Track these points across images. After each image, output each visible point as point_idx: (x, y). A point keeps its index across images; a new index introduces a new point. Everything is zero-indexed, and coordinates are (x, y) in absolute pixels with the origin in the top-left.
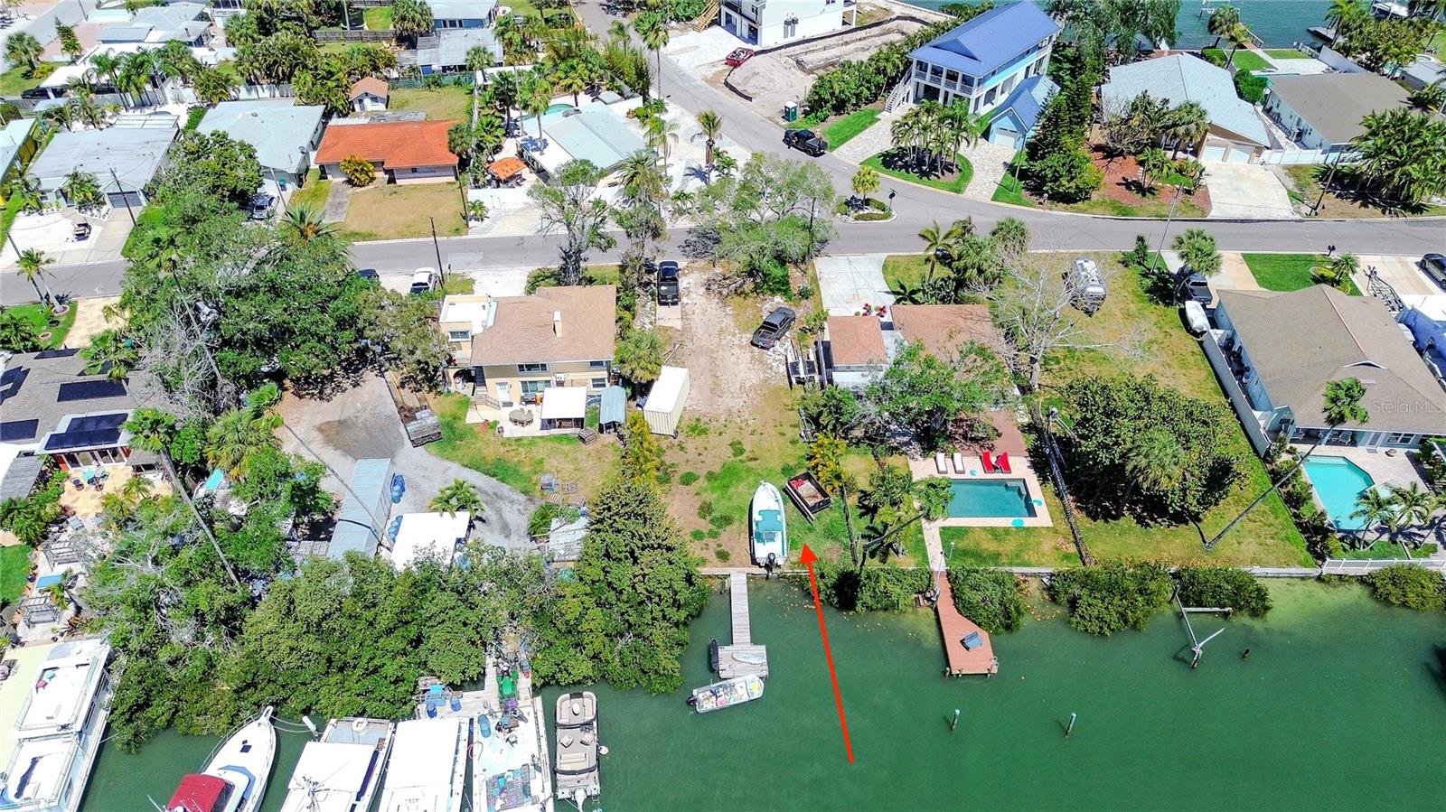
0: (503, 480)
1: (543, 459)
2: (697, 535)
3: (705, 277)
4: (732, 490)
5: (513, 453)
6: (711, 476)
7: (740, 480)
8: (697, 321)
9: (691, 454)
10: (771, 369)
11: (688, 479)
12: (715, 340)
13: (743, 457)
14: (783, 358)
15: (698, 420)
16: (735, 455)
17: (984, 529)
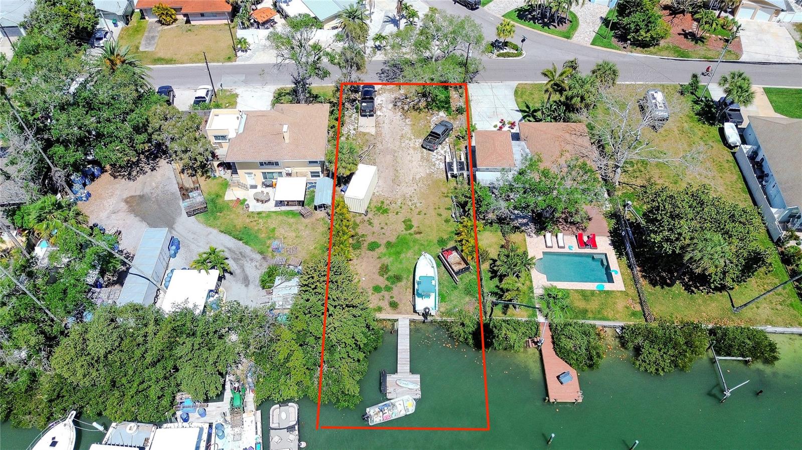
0: (246, 243)
1: (275, 228)
2: (377, 289)
3: (393, 96)
4: (402, 256)
5: (255, 223)
6: (389, 245)
7: (409, 248)
8: (386, 129)
9: (376, 228)
10: (434, 165)
11: (373, 247)
12: (398, 143)
13: (412, 231)
14: (443, 158)
15: (383, 203)
16: (406, 229)
17: (577, 291)
